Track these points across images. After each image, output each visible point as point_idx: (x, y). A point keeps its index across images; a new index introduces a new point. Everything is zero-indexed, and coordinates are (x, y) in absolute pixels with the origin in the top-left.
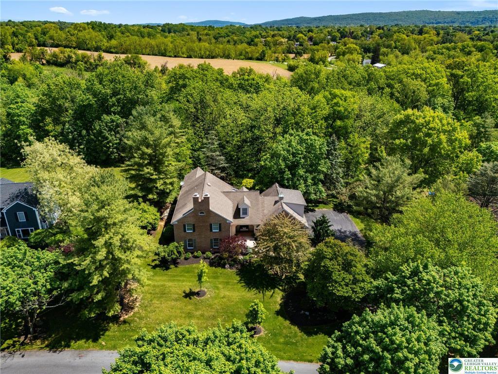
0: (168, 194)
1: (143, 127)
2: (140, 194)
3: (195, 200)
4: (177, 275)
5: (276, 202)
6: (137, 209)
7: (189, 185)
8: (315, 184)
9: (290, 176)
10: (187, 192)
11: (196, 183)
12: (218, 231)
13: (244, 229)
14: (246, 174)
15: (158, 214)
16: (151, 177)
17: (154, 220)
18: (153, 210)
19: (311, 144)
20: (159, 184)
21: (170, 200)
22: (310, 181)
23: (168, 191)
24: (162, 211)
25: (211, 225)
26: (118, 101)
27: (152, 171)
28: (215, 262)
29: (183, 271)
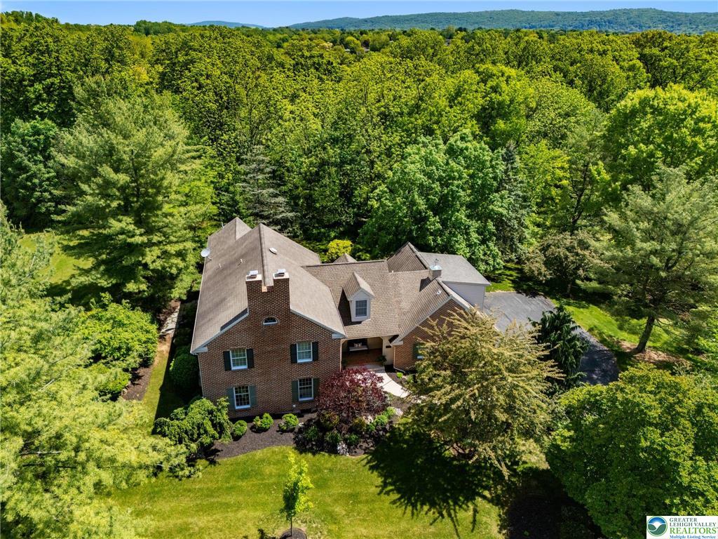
0: (173, 278)
1: (104, 121)
2: (104, 283)
3: (253, 287)
4: (219, 489)
5: (424, 283)
6: (100, 319)
7: (223, 255)
8: (483, 242)
9: (439, 226)
10: (220, 271)
11: (240, 250)
12: (311, 360)
13: (358, 347)
14: (324, 233)
15: (154, 328)
16: (129, 240)
17: (145, 342)
18: (140, 318)
19: (475, 157)
20: (151, 257)
21: (178, 291)
22: (474, 237)
23: (174, 271)
24: (162, 318)
25: (293, 348)
26: (48, 90)
27: (132, 227)
28: (310, 440)
29: (232, 473)
